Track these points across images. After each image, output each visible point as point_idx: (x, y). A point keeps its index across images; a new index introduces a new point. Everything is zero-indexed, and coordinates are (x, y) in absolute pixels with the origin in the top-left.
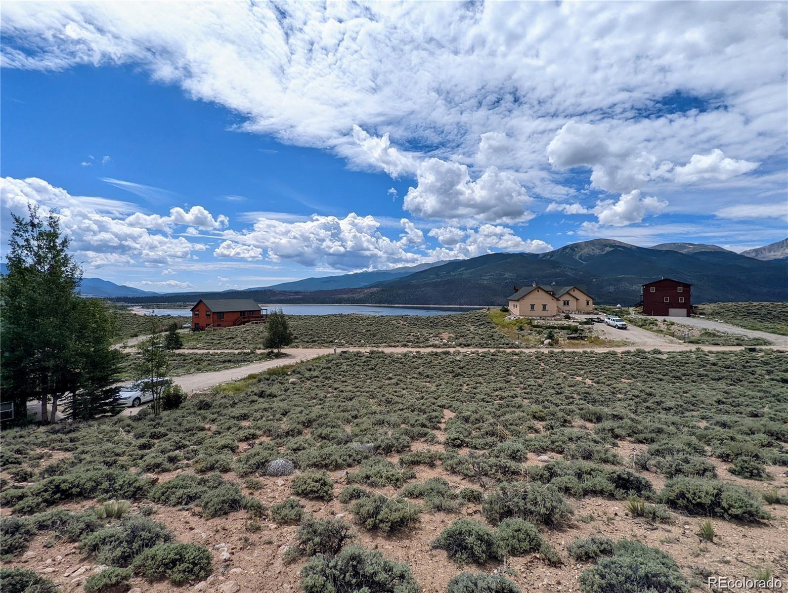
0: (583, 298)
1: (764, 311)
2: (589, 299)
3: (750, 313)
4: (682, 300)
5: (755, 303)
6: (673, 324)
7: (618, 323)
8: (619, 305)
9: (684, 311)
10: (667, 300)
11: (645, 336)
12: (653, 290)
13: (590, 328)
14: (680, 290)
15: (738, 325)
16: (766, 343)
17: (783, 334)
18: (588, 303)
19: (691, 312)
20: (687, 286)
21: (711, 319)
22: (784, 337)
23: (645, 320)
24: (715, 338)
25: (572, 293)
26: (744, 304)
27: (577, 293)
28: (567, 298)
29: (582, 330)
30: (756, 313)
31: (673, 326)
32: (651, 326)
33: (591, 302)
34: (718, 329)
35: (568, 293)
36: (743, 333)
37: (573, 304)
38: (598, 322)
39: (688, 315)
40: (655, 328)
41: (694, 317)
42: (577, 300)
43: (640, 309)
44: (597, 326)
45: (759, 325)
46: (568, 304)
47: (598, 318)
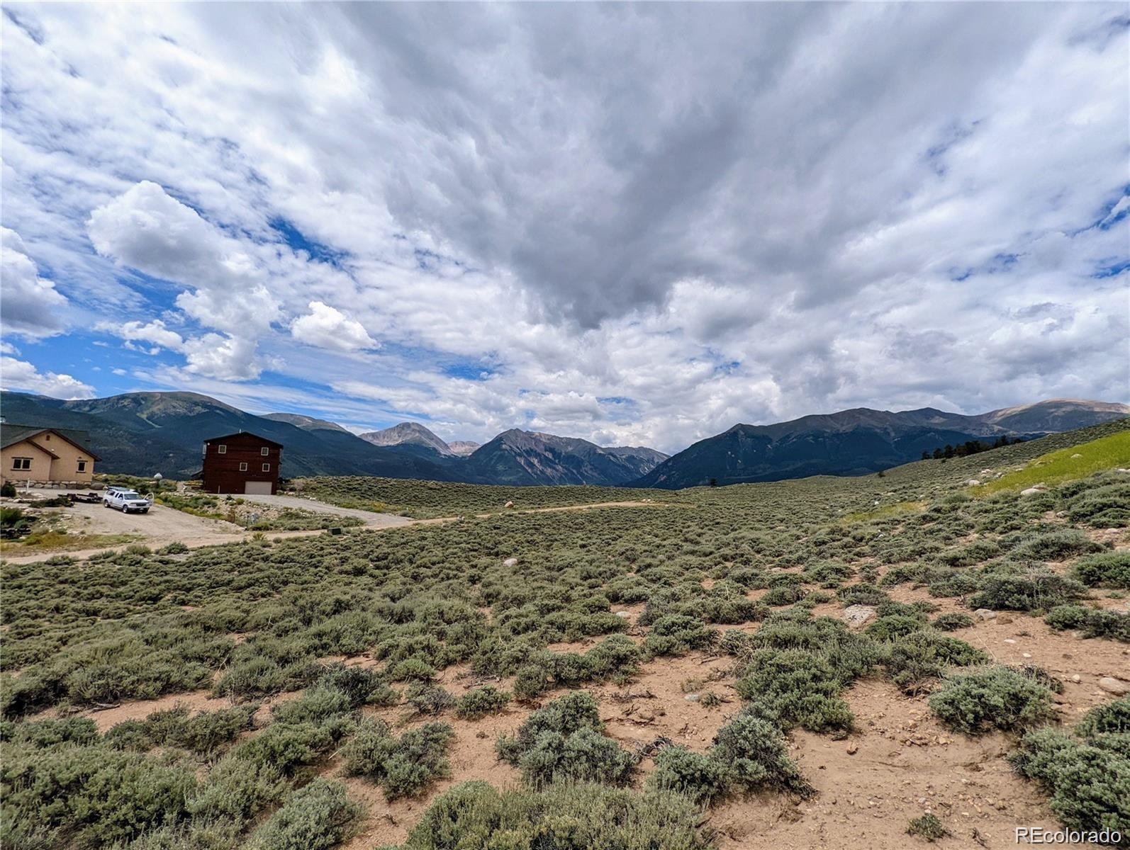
0: (69, 456)
1: (365, 487)
2: (85, 457)
3: (351, 489)
4: (266, 468)
5: (357, 478)
6: (240, 503)
7: (128, 502)
8: (158, 475)
9: (268, 485)
10: (244, 467)
11: (179, 523)
12: (222, 450)
13: (54, 514)
14: (265, 452)
15: (332, 503)
16: (358, 523)
17: (379, 512)
18: (81, 467)
19: (279, 486)
20: (275, 447)
21: (303, 497)
22: (380, 514)
23: (198, 499)
24: (298, 521)
25: (42, 442)
26: (345, 478)
27: (55, 445)
28: (24, 452)
29: (33, 519)
30: (356, 489)
31: (240, 507)
32: (206, 508)
33: (89, 466)
34: (304, 508)
35: (29, 441)
36: (335, 512)
37: (40, 467)
38: (89, 501)
39: (274, 492)
40: (211, 511)
41: (281, 494)
42: (54, 458)
43: (199, 483)
44: (80, 509)
45: (356, 502)
46: (27, 464)
47: (91, 495)
